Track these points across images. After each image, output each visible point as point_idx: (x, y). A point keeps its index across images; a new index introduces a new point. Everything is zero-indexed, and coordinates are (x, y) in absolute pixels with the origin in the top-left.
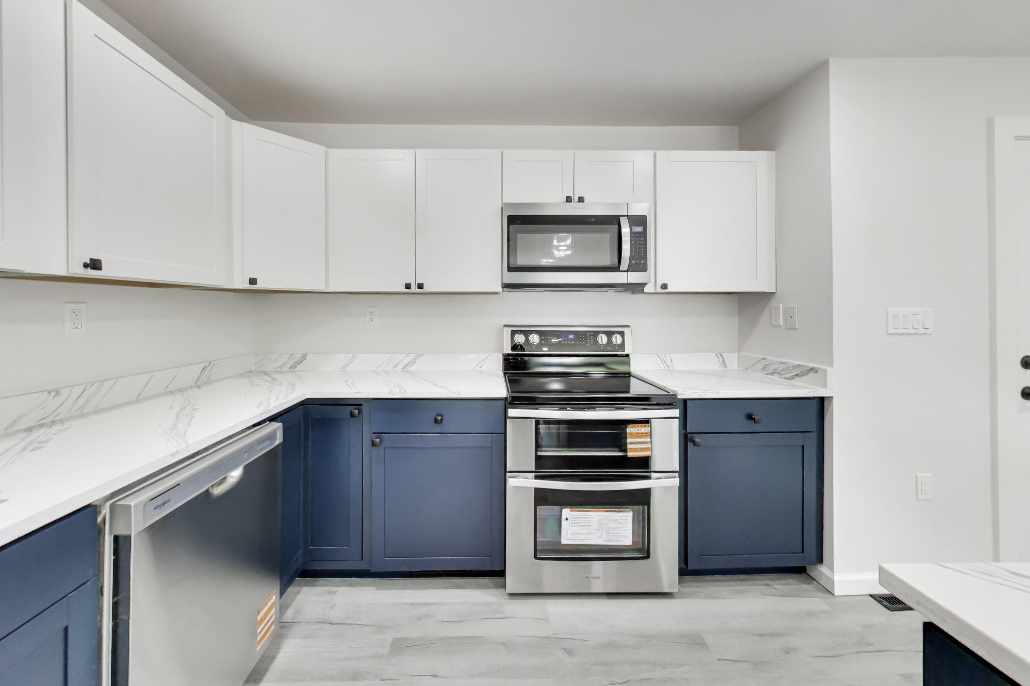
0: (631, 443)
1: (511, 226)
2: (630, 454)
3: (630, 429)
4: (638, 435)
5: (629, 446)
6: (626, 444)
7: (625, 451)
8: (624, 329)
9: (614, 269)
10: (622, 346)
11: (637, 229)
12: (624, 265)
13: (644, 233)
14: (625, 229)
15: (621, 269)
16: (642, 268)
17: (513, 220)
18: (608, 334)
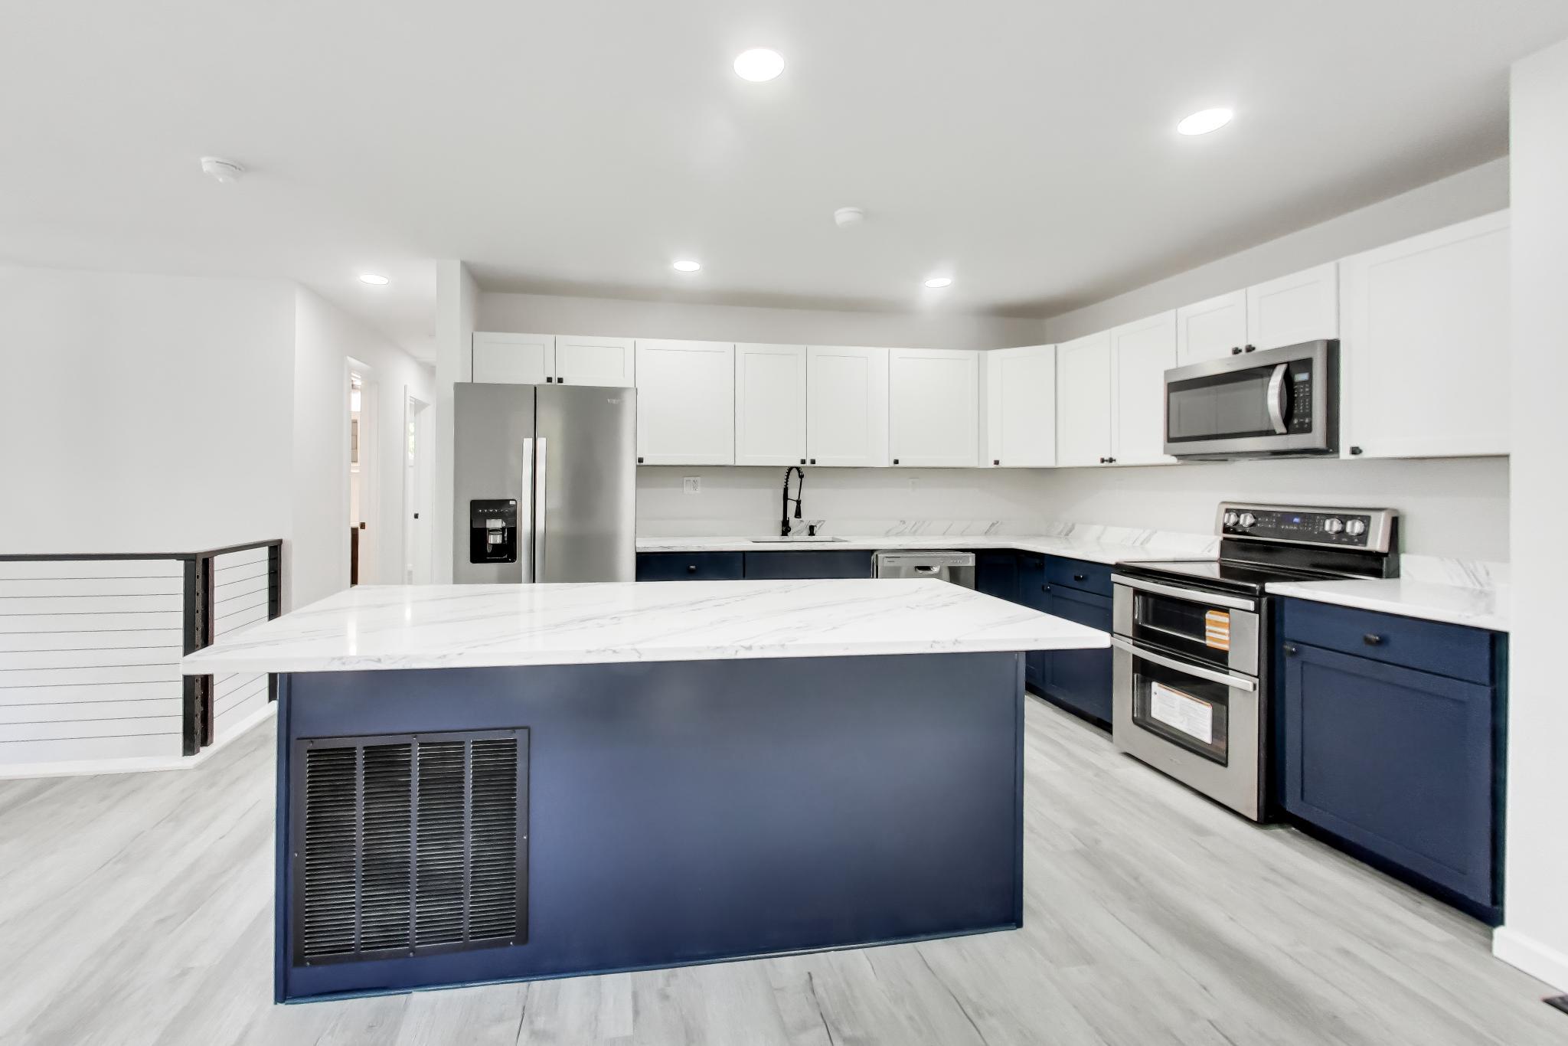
0: (1210, 631)
1: (1172, 395)
2: (1208, 643)
3: (1210, 616)
4: (1217, 624)
5: (1208, 634)
6: (1205, 630)
7: (1204, 637)
8: (1372, 514)
9: (1270, 433)
10: (1363, 537)
11: (1301, 377)
12: (1280, 428)
13: (1310, 382)
14: (1276, 379)
15: (1278, 432)
16: (1307, 429)
17: (1174, 387)
18: (1344, 519)
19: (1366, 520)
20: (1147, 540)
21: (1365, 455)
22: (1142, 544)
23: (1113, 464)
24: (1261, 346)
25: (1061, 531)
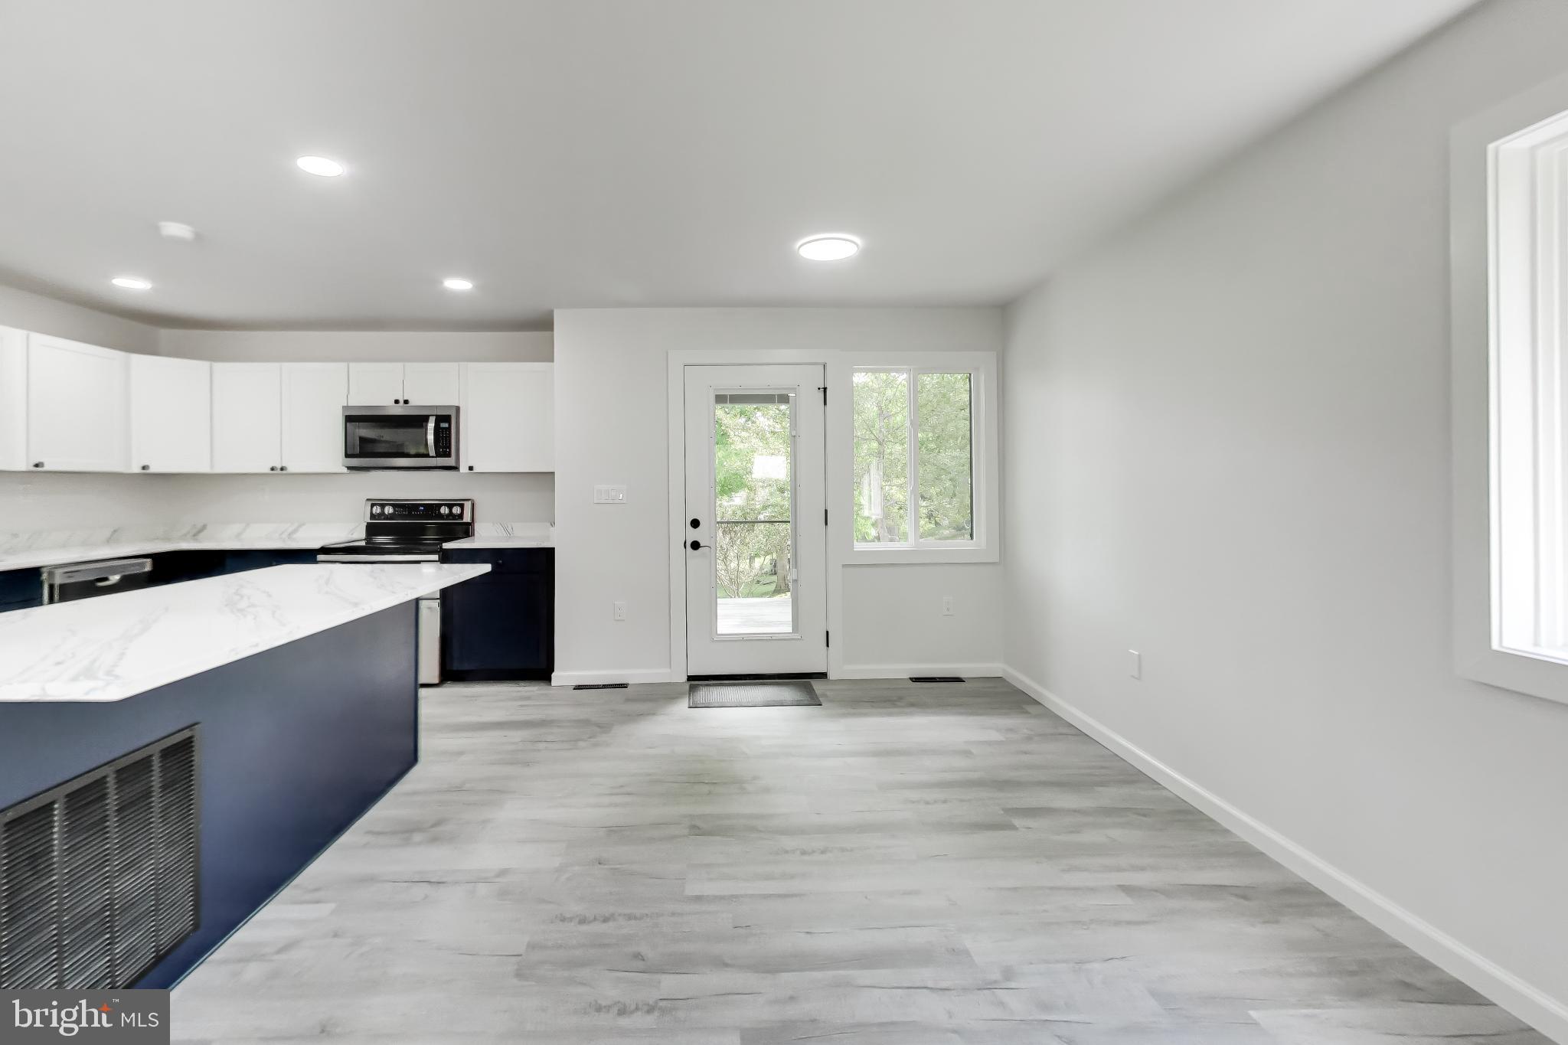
1: (348, 423)
8: (465, 503)
9: (427, 456)
10: (461, 516)
11: (444, 425)
12: (432, 452)
13: (449, 428)
14: (431, 425)
15: (431, 455)
16: (449, 455)
17: (349, 419)
18: (450, 506)
19: (462, 506)
20: (295, 531)
21: (475, 471)
22: (289, 534)
23: (284, 472)
24: (414, 401)
25: (189, 533)
